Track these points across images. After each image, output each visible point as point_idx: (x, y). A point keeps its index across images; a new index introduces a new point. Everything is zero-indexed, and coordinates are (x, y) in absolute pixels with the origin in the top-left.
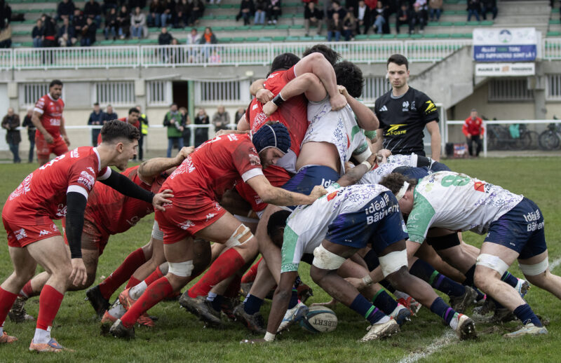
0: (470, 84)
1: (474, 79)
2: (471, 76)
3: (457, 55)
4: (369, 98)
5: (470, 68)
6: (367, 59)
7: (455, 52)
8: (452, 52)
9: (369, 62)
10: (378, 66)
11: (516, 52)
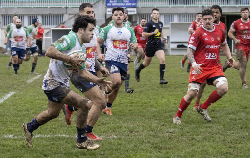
0: (104, 19)
1: (106, 16)
2: (104, 15)
3: (97, 4)
4: (53, 25)
5: (104, 10)
6: (48, 6)
7: (96, 3)
8: (95, 2)
9: (49, 7)
10: (53, 9)
11: (127, 3)
